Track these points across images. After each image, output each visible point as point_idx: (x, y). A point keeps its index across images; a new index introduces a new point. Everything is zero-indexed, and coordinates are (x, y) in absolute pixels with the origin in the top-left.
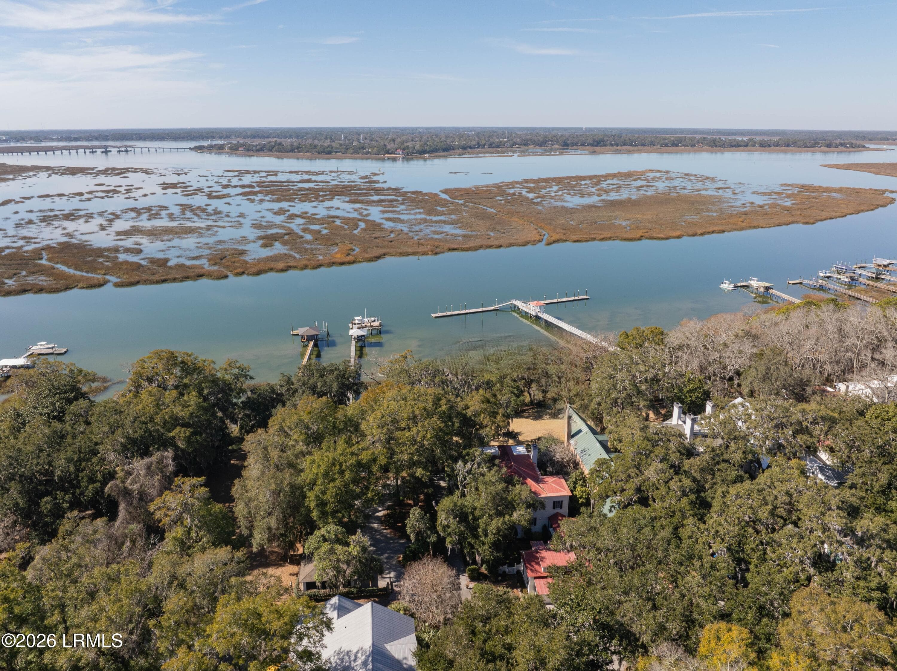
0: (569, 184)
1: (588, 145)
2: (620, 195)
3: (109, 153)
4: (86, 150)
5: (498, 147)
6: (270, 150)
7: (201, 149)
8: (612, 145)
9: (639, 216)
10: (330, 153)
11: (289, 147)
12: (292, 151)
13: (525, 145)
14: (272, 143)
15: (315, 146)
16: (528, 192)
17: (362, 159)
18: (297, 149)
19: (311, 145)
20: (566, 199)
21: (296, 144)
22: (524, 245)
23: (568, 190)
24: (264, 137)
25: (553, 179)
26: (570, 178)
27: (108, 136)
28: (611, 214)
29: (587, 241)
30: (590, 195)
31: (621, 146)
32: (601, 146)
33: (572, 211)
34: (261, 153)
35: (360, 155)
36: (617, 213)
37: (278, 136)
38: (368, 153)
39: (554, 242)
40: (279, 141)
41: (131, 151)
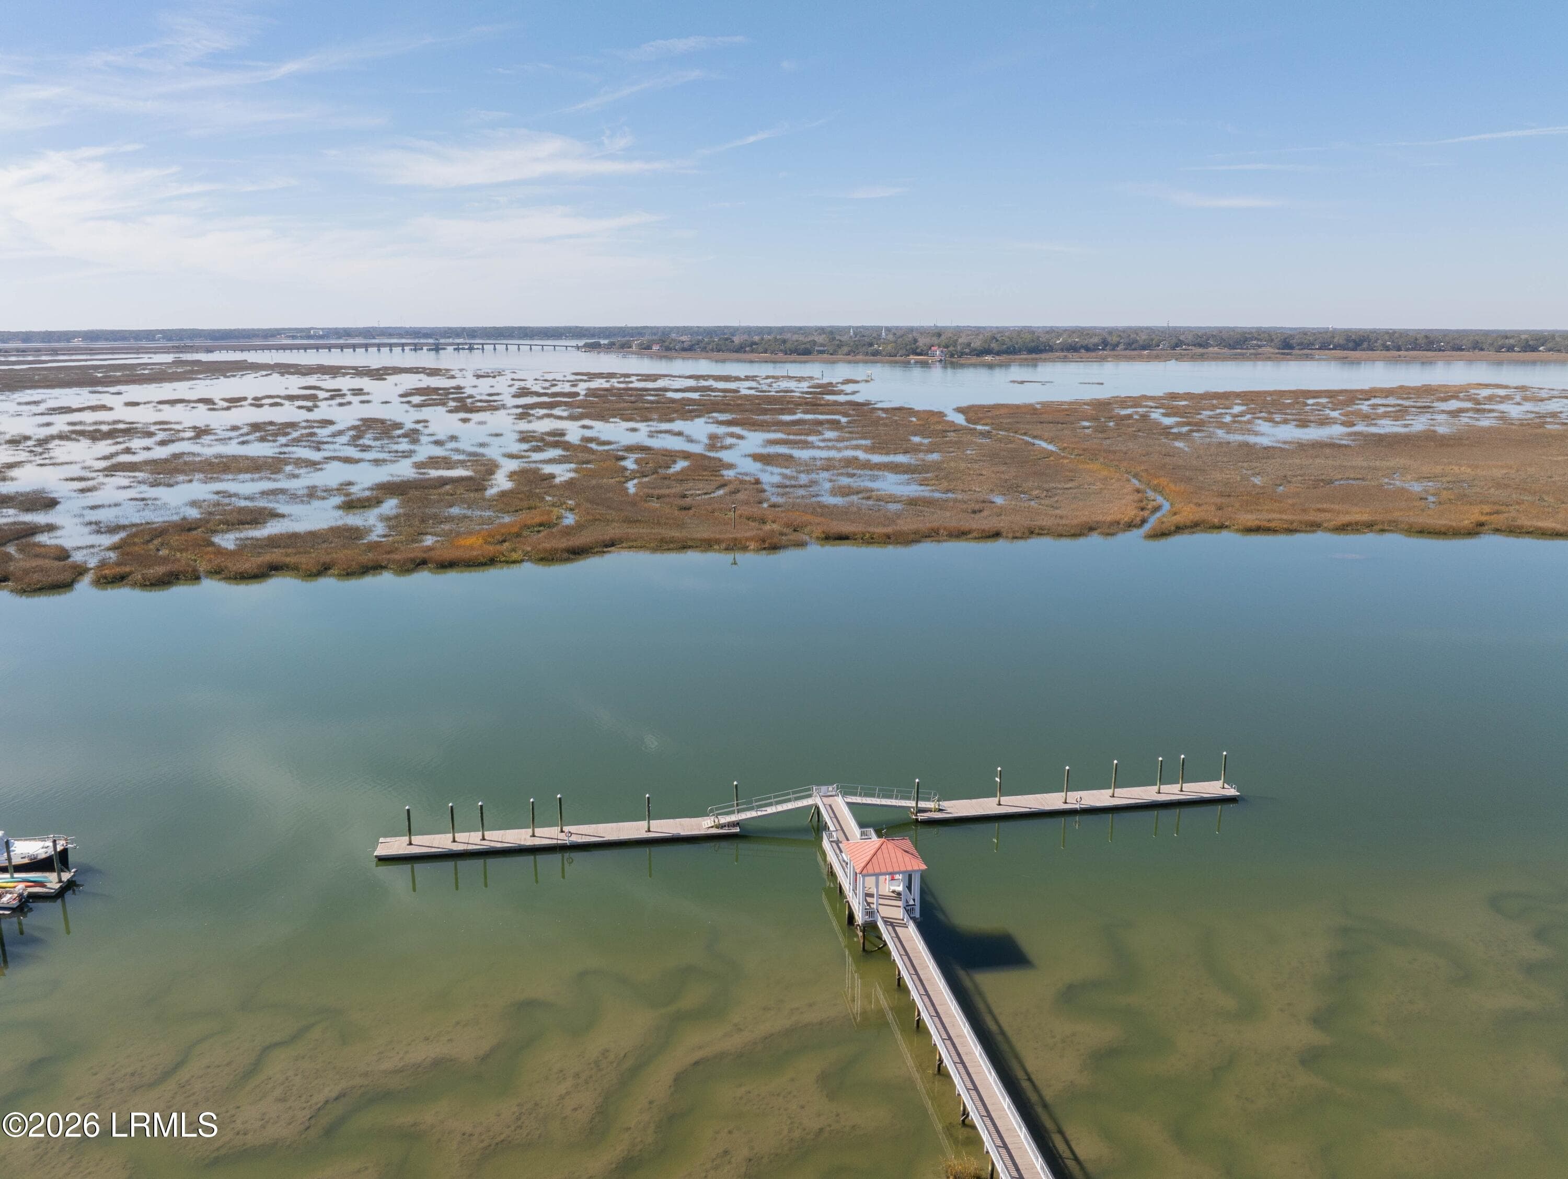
0: (1274, 403)
1: (1334, 348)
2: (1406, 426)
3: (441, 351)
4: (405, 348)
5: (1144, 348)
6: (705, 349)
8: (1387, 349)
9: (1466, 471)
10: (807, 352)
11: (737, 344)
12: (740, 349)
13: (1200, 345)
15: (784, 342)
16: (1165, 415)
18: (751, 345)
20: (1257, 429)
22: (1074, 535)
23: (1270, 413)
25: (1237, 395)
26: (1282, 393)
28: (1378, 463)
29: (1290, 531)
30: (1324, 422)
31: (1407, 350)
32: (1364, 350)
33: (1268, 452)
34: (688, 355)
35: (860, 357)
36: (1392, 463)
38: (876, 353)
39: (1179, 529)
41: (478, 349)
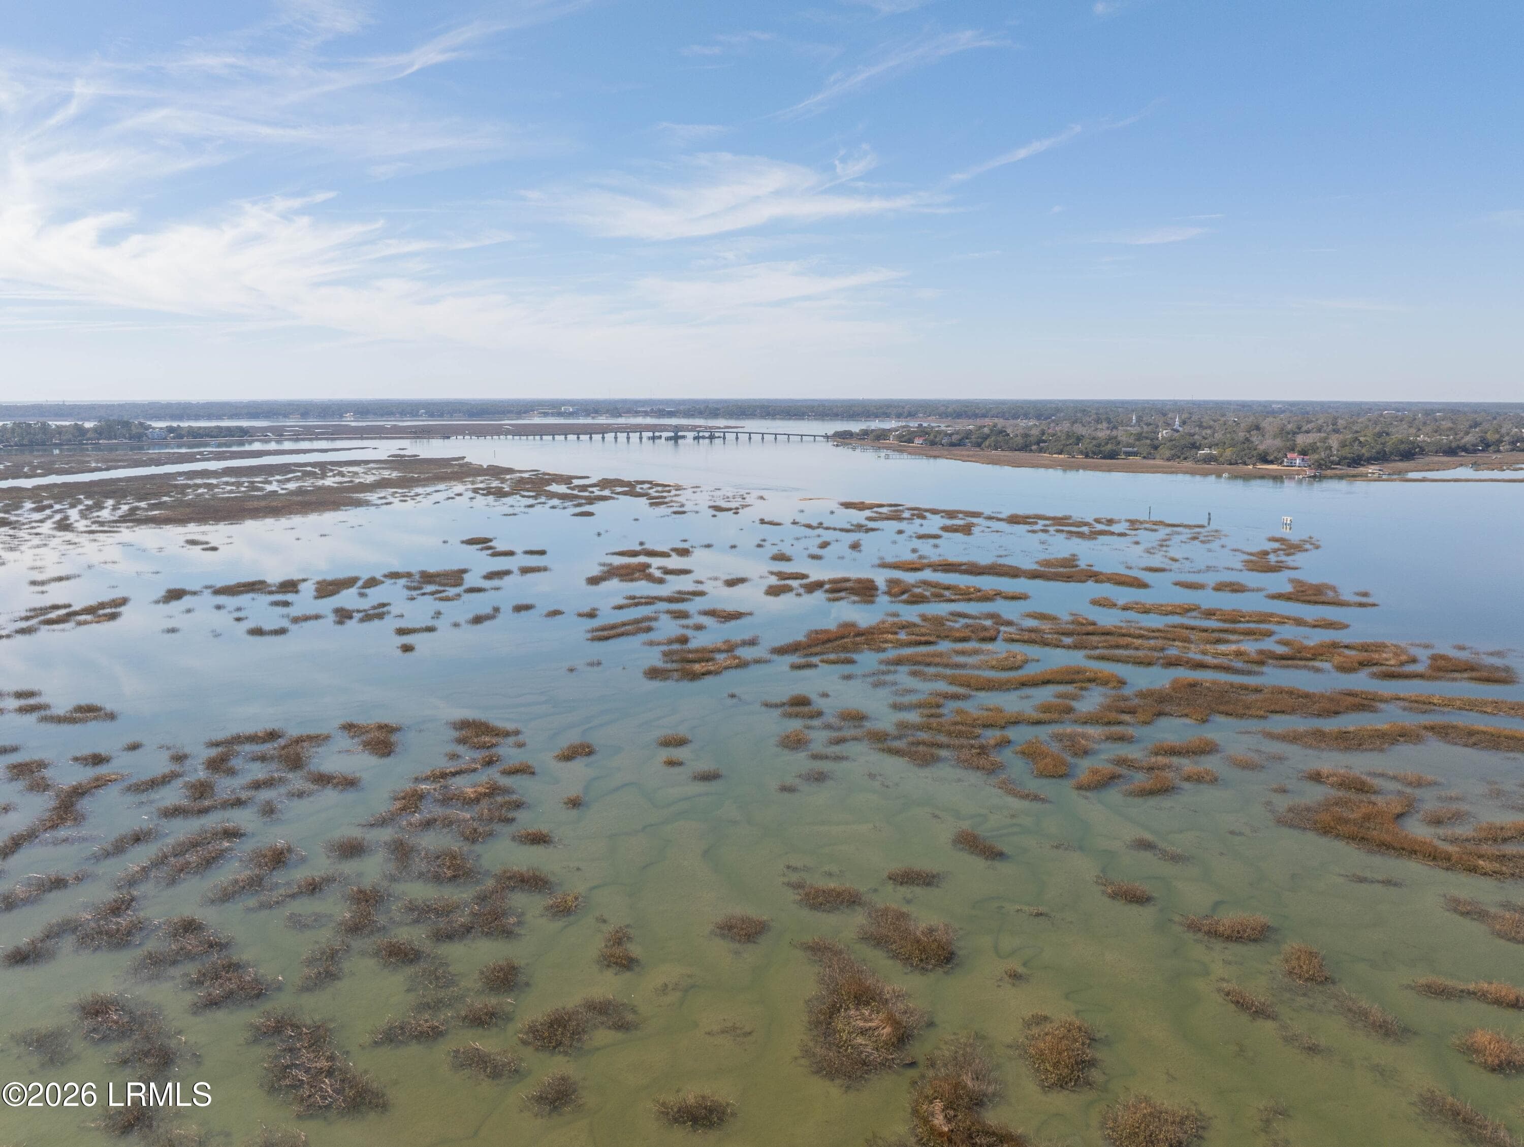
3: (680, 441)
4: (643, 434)
6: (979, 445)
7: (843, 438)
10: (1112, 455)
11: (1020, 440)
12: (1025, 448)
14: (986, 430)
15: (1079, 439)
17: (1193, 473)
18: (1038, 443)
19: (1068, 436)
21: (1035, 432)
24: (976, 416)
27: (718, 409)
34: (957, 451)
37: (1002, 415)
38: (1209, 459)
40: (1000, 422)
41: (719, 437)
